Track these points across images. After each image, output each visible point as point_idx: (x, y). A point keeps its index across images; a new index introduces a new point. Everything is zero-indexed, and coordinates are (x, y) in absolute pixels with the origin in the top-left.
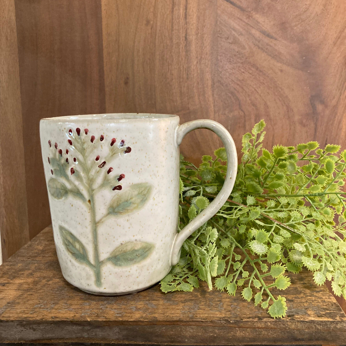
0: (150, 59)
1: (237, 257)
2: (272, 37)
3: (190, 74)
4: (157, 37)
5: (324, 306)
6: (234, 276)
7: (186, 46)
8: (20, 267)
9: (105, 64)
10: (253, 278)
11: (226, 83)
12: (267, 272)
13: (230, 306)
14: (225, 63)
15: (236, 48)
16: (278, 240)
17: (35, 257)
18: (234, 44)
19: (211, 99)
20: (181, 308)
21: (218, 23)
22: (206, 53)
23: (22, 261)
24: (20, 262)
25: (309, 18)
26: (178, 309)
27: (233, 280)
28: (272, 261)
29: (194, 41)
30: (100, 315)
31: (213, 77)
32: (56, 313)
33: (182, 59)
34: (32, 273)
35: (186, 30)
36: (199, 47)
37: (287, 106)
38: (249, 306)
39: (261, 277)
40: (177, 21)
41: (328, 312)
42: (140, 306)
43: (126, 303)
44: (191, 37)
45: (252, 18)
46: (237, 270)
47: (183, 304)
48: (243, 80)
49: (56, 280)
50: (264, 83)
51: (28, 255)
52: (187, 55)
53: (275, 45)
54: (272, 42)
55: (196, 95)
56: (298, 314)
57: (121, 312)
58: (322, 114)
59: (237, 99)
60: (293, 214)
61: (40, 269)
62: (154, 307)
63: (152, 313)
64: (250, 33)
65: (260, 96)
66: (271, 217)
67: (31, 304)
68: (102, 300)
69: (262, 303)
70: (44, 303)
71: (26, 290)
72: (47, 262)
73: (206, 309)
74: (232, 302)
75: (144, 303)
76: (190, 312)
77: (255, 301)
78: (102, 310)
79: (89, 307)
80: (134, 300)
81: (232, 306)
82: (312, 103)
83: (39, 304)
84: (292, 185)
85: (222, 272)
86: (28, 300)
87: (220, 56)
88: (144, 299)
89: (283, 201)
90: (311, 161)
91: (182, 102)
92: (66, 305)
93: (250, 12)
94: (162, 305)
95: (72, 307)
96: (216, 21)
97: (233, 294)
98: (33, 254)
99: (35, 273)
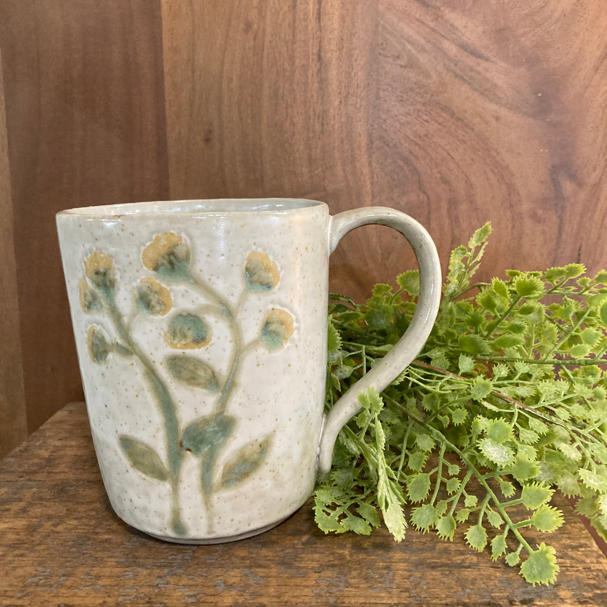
0: (252, 96)
1: (451, 468)
2: (479, 56)
3: (327, 124)
4: (265, 55)
5: (589, 578)
6: (450, 504)
7: (319, 71)
9: (167, 104)
10: (487, 507)
11: (394, 141)
12: (513, 498)
13: (408, 579)
14: (393, 103)
15: (412, 75)
16: (528, 438)
17: (35, 472)
18: (411, 68)
19: (366, 170)
20: (312, 584)
21: (380, 29)
22: (357, 85)
23: (8, 482)
24: (4, 485)
25: (549, 20)
26: (307, 587)
27: (448, 511)
28: (523, 477)
29: (334, 62)
30: (154, 600)
31: (370, 131)
32: (67, 597)
33: (312, 96)
34: (25, 508)
35: (320, 41)
36: (344, 74)
37: (507, 184)
38: (445, 579)
39: (501, 506)
40: (304, 24)
41: (599, 592)
42: (234, 580)
43: (206, 572)
44: (329, 55)
45: (443, 19)
47: (317, 576)
48: (426, 135)
49: (71, 522)
50: (465, 142)
51: (20, 470)
52: (321, 89)
53: (486, 70)
54: (479, 64)
55: (339, 164)
56: (540, 597)
57: (195, 593)
58: (572, 200)
59: (415, 171)
60: (543, 387)
61: (41, 499)
62: (260, 582)
63: (256, 595)
64: (439, 48)
65: (458, 165)
66: (505, 394)
67: (20, 577)
68: (159, 567)
69: (507, 554)
70: (45, 574)
71: (13, 545)
72: (56, 485)
73: (361, 586)
74: (411, 571)
75: (241, 573)
76: (331, 593)
77: (493, 551)
78: (159, 588)
79: (133, 581)
80: (222, 566)
81: (411, 578)
82: (553, 180)
83: (36, 576)
84: (533, 345)
85: (424, 497)
86: (14, 568)
87: (384, 90)
88: (241, 565)
89: (522, 368)
90: (566, 297)
91: (312, 177)
92: (89, 577)
93: (439, 8)
94: (275, 577)
95: (99, 582)
96: (377, 26)
97: (448, 538)
98: (29, 467)
99: (32, 509)
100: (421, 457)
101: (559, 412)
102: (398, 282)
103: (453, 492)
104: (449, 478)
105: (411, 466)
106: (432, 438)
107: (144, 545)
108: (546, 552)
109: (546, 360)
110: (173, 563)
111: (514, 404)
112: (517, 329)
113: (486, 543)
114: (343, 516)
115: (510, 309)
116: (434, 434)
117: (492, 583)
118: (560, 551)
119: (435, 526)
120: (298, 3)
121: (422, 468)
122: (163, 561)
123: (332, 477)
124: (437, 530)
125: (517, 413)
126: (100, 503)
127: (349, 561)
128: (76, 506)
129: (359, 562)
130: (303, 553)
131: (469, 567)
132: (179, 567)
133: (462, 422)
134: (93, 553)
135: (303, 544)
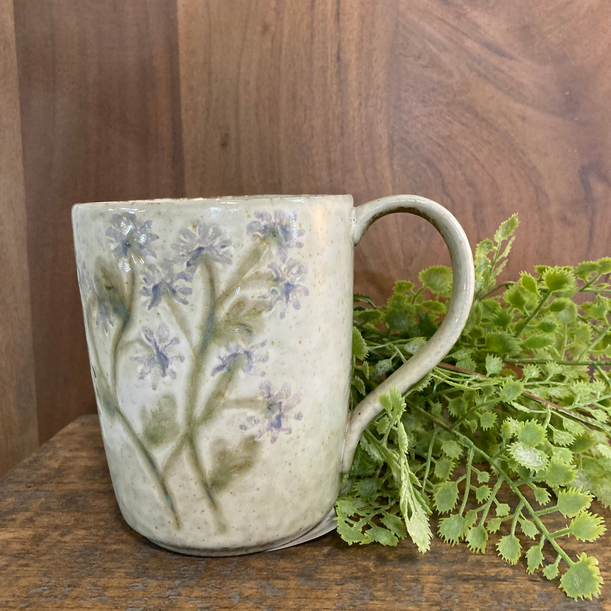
0: (269, 99)
1: (481, 475)
2: (503, 54)
3: (347, 126)
4: (283, 57)
6: (480, 514)
7: (338, 73)
8: (9, 504)
9: (183, 108)
10: (520, 516)
11: (416, 143)
12: (548, 506)
13: (439, 592)
14: (414, 104)
15: (435, 76)
16: (563, 440)
17: (43, 483)
18: (432, 68)
19: (387, 174)
20: (334, 596)
21: (401, 29)
22: (378, 86)
23: (16, 492)
24: (11, 495)
25: (576, 17)
26: (329, 599)
27: (478, 522)
28: (558, 483)
29: (353, 63)
31: (391, 132)
33: (331, 98)
34: (32, 518)
35: (339, 42)
36: (363, 74)
37: (535, 186)
39: (536, 514)
40: (322, 25)
42: (250, 592)
43: (220, 584)
44: (348, 56)
45: (465, 17)
46: (485, 502)
47: (339, 588)
48: (449, 137)
49: (79, 533)
50: (490, 143)
51: (28, 480)
52: (340, 90)
53: (511, 69)
54: (503, 63)
55: (359, 167)
57: (208, 605)
58: (603, 201)
59: (438, 173)
60: (577, 388)
61: (49, 509)
62: (277, 594)
63: (273, 607)
64: (461, 47)
65: (483, 167)
66: (537, 395)
67: (24, 587)
68: (169, 578)
69: (544, 567)
70: (50, 584)
71: (17, 555)
72: (65, 495)
73: (387, 599)
74: (441, 584)
75: (258, 585)
76: (355, 606)
77: (528, 564)
78: (169, 600)
79: (142, 593)
80: (237, 578)
81: (442, 592)
82: (583, 181)
83: (40, 586)
84: (565, 345)
85: (452, 507)
86: (18, 578)
87: (405, 91)
88: (258, 576)
89: (554, 369)
90: (599, 295)
91: (331, 181)
92: (97, 588)
93: (461, 6)
94: (294, 589)
95: (106, 593)
96: (397, 25)
97: (480, 550)
98: (38, 477)
99: (39, 519)
100: (448, 465)
101: (596, 414)
102: (421, 279)
103: (484, 500)
104: (478, 485)
105: (438, 474)
106: (458, 444)
107: (155, 556)
108: (588, 563)
109: (580, 361)
110: (184, 575)
111: (546, 404)
112: (548, 328)
113: (520, 555)
114: (367, 527)
115: (540, 306)
116: (461, 440)
117: (530, 597)
118: (604, 565)
119: (465, 538)
120: (317, 2)
121: (450, 475)
122: (174, 572)
123: (354, 488)
124: (468, 542)
125: (550, 414)
126: (110, 513)
127: (374, 573)
128: (85, 516)
129: (384, 574)
130: (325, 564)
131: (504, 580)
132: (191, 579)
133: (491, 426)
134: (101, 563)
135: (324, 556)
